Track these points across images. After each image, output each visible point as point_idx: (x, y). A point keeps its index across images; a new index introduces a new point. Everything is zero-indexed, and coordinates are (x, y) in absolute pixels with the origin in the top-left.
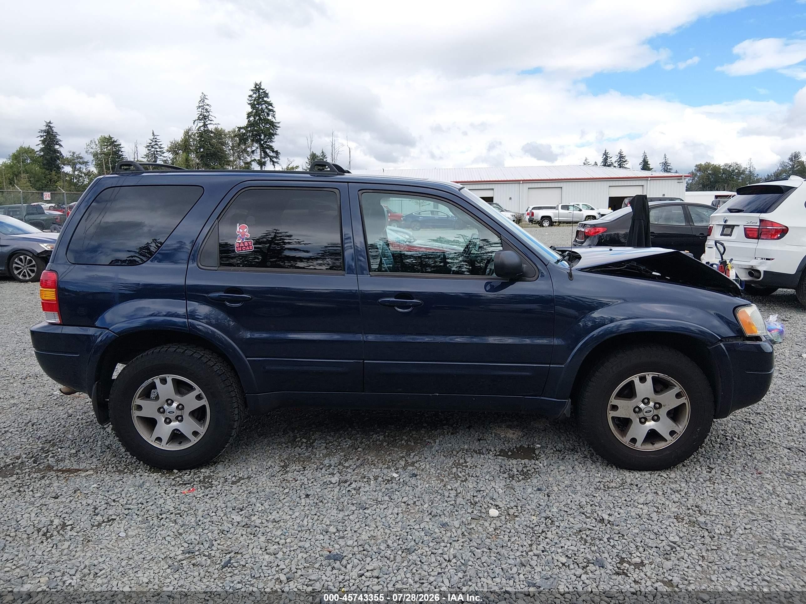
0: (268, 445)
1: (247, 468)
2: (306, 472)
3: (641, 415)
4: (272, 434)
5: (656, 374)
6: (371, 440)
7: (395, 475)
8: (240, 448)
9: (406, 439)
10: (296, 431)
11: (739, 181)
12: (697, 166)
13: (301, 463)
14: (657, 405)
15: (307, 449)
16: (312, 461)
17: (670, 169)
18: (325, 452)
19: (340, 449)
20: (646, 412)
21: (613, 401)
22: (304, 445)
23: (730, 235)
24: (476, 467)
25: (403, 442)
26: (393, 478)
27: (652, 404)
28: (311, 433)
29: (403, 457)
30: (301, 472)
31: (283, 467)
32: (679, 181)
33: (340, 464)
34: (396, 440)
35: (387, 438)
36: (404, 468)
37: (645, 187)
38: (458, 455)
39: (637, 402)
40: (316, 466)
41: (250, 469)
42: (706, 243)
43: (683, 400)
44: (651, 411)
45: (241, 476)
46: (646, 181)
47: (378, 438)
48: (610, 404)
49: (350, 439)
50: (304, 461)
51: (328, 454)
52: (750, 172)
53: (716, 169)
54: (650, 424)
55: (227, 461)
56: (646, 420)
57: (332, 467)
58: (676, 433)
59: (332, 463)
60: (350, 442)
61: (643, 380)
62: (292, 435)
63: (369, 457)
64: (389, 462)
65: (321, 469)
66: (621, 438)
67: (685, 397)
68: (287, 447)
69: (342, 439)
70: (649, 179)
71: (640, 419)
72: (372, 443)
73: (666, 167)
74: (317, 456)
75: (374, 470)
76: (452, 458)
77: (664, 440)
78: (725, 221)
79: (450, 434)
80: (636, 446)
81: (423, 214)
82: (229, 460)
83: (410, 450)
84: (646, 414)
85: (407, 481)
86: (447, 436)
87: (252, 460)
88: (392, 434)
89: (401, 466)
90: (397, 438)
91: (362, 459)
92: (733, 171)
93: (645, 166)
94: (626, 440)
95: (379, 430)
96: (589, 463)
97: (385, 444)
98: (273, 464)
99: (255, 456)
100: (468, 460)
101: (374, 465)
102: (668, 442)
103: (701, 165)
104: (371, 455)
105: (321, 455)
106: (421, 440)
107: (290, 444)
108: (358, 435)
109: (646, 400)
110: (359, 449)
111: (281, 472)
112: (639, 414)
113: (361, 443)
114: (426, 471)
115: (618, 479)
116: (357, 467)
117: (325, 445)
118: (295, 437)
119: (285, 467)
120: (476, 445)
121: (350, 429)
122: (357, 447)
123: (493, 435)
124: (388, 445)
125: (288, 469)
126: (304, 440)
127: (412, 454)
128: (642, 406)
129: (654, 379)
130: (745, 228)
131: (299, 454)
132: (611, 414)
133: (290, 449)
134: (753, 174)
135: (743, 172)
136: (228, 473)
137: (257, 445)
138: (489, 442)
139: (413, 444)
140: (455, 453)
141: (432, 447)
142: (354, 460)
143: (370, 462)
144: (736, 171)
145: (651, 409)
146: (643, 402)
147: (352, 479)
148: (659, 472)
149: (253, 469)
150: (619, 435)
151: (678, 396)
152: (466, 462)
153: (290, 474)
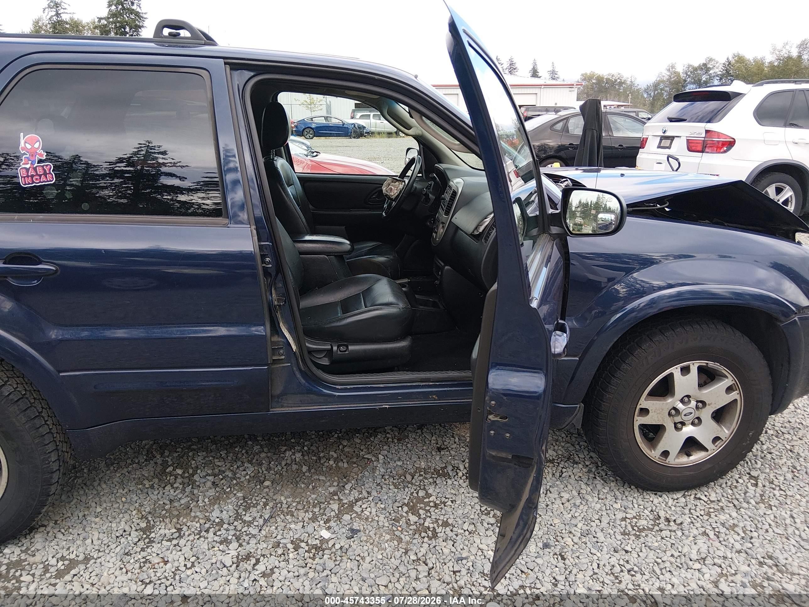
0: (122, 484)
1: (85, 539)
2: (182, 542)
3: (678, 419)
4: (129, 461)
5: (703, 363)
6: (283, 463)
7: (326, 534)
8: (75, 493)
9: (335, 455)
10: (167, 453)
11: (621, 91)
12: (582, 75)
13: (175, 520)
14: (700, 405)
15: (184, 490)
16: (193, 514)
17: (558, 78)
18: (211, 493)
19: (236, 484)
20: (685, 415)
21: (644, 403)
22: (179, 480)
23: (669, 148)
24: (444, 503)
25: (331, 462)
26: (323, 541)
27: (693, 403)
28: (190, 454)
29: (335, 494)
30: (175, 542)
31: (144, 530)
32: (571, 89)
33: (238, 517)
34: (320, 458)
35: (306, 458)
36: (338, 517)
37: (539, 95)
38: (414, 481)
39: (673, 401)
40: (198, 525)
41: (89, 541)
42: (638, 157)
43: (735, 395)
44: (691, 413)
45: (72, 556)
46: (539, 89)
47: (293, 457)
48: (639, 407)
49: (250, 462)
50: (178, 517)
51: (218, 498)
52: (631, 82)
53: (600, 80)
54: (689, 430)
55: (51, 524)
56: (683, 424)
57: (225, 526)
58: (721, 439)
59: (225, 515)
60: (251, 470)
61: (685, 371)
62: (160, 461)
63: (283, 498)
64: (314, 506)
65: (207, 531)
66: (648, 451)
67: (737, 392)
68: (152, 487)
69: (239, 463)
70: (543, 87)
71: (675, 424)
72: (285, 469)
73: (553, 74)
74: (201, 504)
75: (293, 526)
76: (406, 489)
77: (705, 449)
78: (665, 132)
79: (396, 441)
80: (667, 461)
81: (316, 120)
82: (56, 523)
83: (345, 476)
84: (684, 418)
85: (347, 546)
86: (392, 445)
87: (93, 519)
88: (314, 448)
89: (333, 514)
90: (322, 455)
91: (271, 504)
92: (616, 80)
93: (535, 74)
94: (654, 454)
95: (293, 441)
96: (599, 482)
97: (305, 469)
98: (127, 528)
99: (99, 510)
100: (430, 491)
101: (292, 515)
102: (709, 452)
103: (586, 74)
104: (286, 493)
105: (206, 500)
106: (358, 456)
107: (156, 480)
108: (263, 455)
109: (686, 399)
110: (267, 483)
111: (141, 544)
112: (675, 418)
113: (269, 469)
114: (373, 520)
115: (646, 511)
116: (265, 521)
117: (211, 478)
118: (165, 465)
119: (148, 530)
120: (437, 462)
121: (250, 443)
122: (262, 479)
123: (457, 440)
124: (309, 470)
125: (153, 535)
126: (179, 471)
127: (348, 487)
128: (680, 406)
129: (700, 369)
130: (688, 140)
131: (171, 501)
132: (639, 420)
133: (156, 492)
134: (634, 84)
135: (624, 83)
136: (52, 552)
137: (104, 486)
138: (453, 453)
139: (346, 465)
140: (409, 478)
141: (374, 469)
142: (259, 507)
143: (285, 510)
144: (619, 80)
145: (693, 411)
146: (682, 401)
147: (259, 552)
148: (694, 492)
149: (95, 538)
150: (646, 449)
151: (729, 389)
152: (428, 495)
153: (156, 547)
